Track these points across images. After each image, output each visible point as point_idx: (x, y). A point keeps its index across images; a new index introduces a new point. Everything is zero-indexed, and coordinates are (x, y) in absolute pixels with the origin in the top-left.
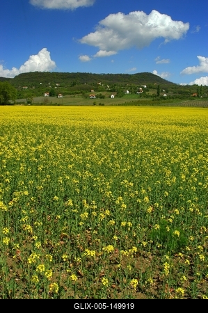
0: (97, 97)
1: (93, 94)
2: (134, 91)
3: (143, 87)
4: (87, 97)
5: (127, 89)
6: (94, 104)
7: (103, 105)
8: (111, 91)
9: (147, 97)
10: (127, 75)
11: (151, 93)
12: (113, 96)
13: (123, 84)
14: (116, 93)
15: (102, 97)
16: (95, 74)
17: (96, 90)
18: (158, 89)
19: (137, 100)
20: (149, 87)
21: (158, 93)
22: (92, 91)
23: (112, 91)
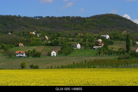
0: (28, 55)
1: (21, 51)
2: (88, 44)
3: (103, 39)
4: (11, 55)
5: (78, 41)
6: (23, 67)
7: (36, 68)
8: (51, 45)
9: (110, 53)
10: (79, 18)
11: (116, 47)
12: (54, 53)
13: (72, 32)
14: (59, 48)
15: (37, 55)
16: (25, 18)
17: (27, 43)
18: (127, 40)
19: (93, 58)
20: (115, 38)
21: (128, 47)
22: (21, 45)
23: (54, 45)
